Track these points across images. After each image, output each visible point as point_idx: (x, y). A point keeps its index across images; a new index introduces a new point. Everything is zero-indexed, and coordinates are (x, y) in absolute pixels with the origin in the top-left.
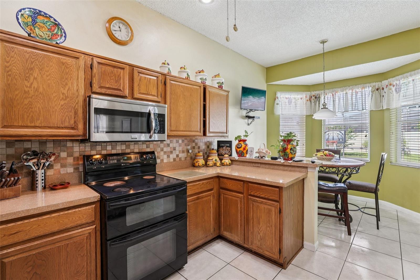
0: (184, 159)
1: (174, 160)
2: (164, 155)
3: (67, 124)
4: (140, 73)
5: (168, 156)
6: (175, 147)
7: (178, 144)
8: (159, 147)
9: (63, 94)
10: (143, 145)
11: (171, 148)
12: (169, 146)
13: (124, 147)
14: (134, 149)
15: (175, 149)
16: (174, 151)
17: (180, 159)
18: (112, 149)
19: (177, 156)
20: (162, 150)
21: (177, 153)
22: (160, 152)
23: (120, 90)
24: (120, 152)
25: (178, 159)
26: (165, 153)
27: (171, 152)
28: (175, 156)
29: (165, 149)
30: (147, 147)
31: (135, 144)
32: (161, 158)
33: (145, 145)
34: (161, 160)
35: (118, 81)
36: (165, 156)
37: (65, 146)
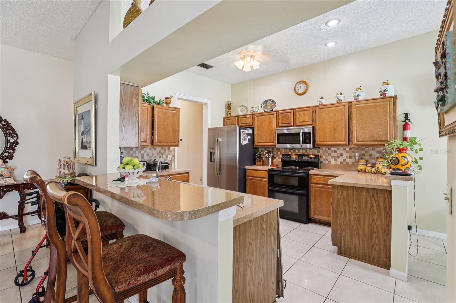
0: (352, 164)
1: (341, 163)
2: (331, 158)
3: (271, 141)
4: (300, 111)
5: (335, 160)
6: (342, 154)
7: (345, 151)
8: (328, 152)
9: (270, 130)
10: (316, 151)
11: (338, 154)
12: (336, 153)
13: (304, 151)
14: (309, 153)
15: (341, 155)
16: (340, 156)
17: (347, 163)
18: (298, 152)
19: (344, 160)
20: (330, 155)
21: (344, 158)
22: (328, 156)
23: (289, 123)
24: (302, 154)
25: (344, 163)
26: (332, 157)
27: (338, 157)
28: (342, 160)
29: (332, 154)
30: (318, 152)
31: (310, 150)
32: (329, 160)
33: (317, 151)
34: (329, 162)
35: (288, 119)
36: (333, 160)
37: (280, 149)
